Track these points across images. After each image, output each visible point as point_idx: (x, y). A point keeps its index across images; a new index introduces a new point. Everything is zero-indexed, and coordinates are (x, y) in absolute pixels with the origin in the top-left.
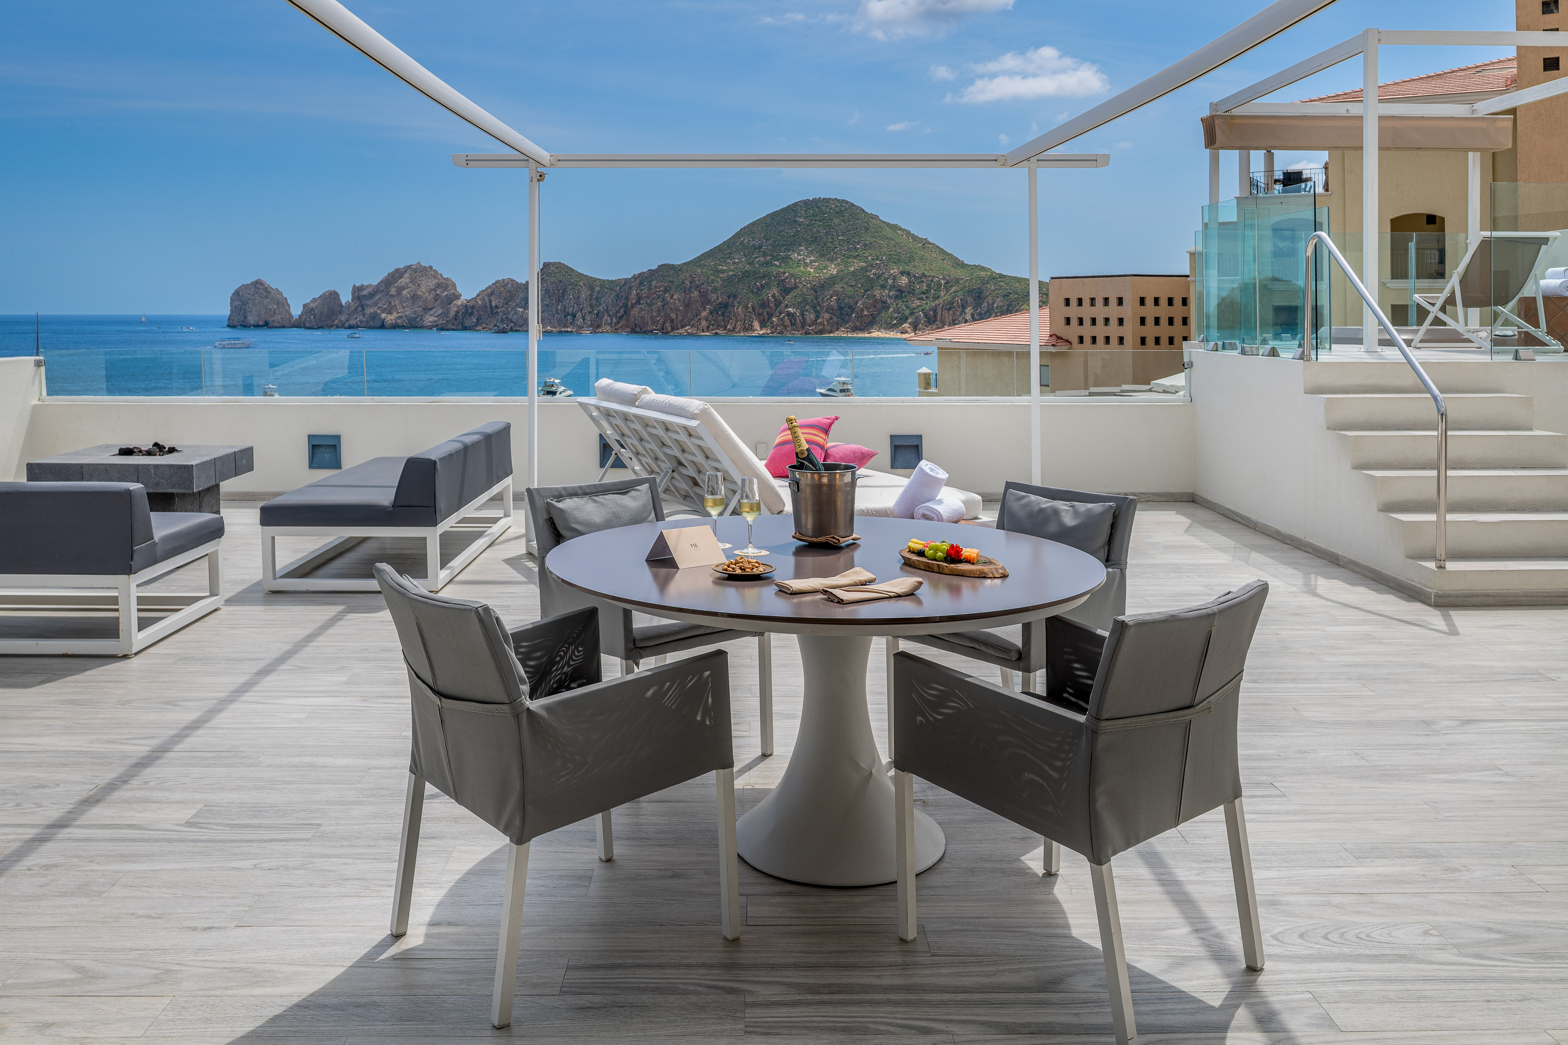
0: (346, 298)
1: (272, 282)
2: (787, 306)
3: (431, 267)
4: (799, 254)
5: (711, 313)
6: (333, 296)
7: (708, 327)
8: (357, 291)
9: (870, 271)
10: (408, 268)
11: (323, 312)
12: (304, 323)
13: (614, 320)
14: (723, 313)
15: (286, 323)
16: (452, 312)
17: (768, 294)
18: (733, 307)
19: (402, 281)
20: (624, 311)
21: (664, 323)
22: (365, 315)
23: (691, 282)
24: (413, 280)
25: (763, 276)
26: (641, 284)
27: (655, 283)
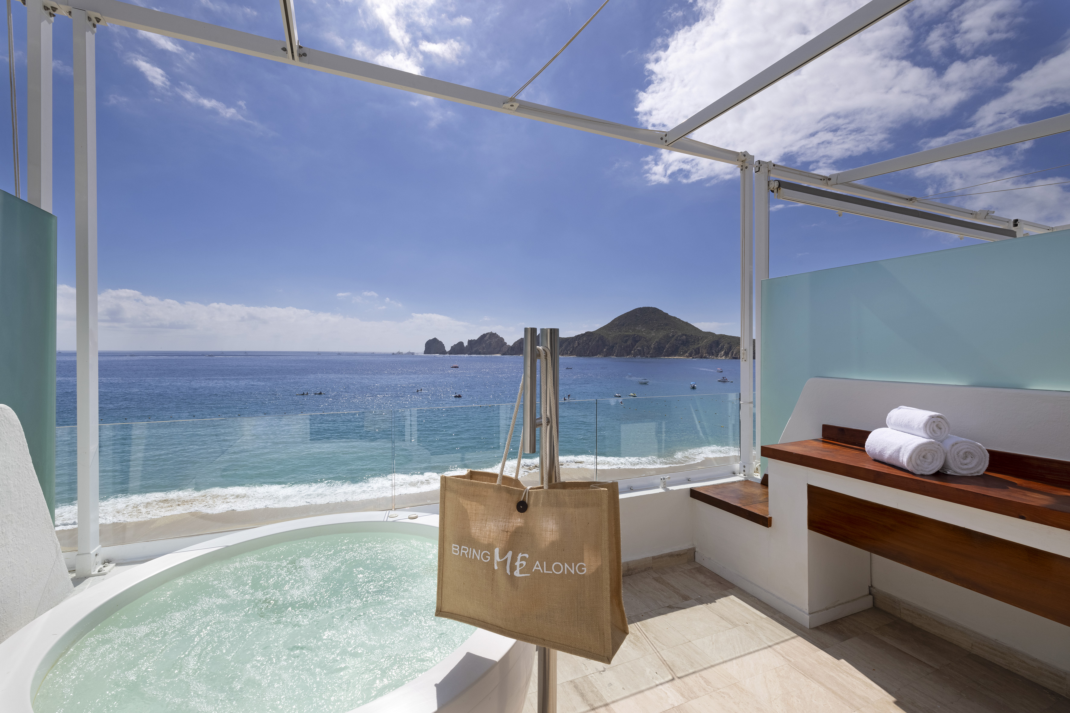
0: (466, 344)
1: (440, 339)
2: (637, 347)
3: (496, 333)
4: (639, 328)
5: (607, 349)
6: (461, 344)
7: (607, 355)
8: (470, 342)
9: (670, 334)
10: (487, 334)
11: (458, 349)
12: (451, 352)
13: (569, 352)
14: (612, 350)
15: (444, 352)
16: (505, 349)
17: (629, 342)
18: (616, 347)
19: (486, 338)
20: (573, 349)
21: (589, 353)
22: (474, 349)
23: (599, 338)
24: (490, 338)
25: (627, 336)
26: (579, 339)
27: (585, 339)
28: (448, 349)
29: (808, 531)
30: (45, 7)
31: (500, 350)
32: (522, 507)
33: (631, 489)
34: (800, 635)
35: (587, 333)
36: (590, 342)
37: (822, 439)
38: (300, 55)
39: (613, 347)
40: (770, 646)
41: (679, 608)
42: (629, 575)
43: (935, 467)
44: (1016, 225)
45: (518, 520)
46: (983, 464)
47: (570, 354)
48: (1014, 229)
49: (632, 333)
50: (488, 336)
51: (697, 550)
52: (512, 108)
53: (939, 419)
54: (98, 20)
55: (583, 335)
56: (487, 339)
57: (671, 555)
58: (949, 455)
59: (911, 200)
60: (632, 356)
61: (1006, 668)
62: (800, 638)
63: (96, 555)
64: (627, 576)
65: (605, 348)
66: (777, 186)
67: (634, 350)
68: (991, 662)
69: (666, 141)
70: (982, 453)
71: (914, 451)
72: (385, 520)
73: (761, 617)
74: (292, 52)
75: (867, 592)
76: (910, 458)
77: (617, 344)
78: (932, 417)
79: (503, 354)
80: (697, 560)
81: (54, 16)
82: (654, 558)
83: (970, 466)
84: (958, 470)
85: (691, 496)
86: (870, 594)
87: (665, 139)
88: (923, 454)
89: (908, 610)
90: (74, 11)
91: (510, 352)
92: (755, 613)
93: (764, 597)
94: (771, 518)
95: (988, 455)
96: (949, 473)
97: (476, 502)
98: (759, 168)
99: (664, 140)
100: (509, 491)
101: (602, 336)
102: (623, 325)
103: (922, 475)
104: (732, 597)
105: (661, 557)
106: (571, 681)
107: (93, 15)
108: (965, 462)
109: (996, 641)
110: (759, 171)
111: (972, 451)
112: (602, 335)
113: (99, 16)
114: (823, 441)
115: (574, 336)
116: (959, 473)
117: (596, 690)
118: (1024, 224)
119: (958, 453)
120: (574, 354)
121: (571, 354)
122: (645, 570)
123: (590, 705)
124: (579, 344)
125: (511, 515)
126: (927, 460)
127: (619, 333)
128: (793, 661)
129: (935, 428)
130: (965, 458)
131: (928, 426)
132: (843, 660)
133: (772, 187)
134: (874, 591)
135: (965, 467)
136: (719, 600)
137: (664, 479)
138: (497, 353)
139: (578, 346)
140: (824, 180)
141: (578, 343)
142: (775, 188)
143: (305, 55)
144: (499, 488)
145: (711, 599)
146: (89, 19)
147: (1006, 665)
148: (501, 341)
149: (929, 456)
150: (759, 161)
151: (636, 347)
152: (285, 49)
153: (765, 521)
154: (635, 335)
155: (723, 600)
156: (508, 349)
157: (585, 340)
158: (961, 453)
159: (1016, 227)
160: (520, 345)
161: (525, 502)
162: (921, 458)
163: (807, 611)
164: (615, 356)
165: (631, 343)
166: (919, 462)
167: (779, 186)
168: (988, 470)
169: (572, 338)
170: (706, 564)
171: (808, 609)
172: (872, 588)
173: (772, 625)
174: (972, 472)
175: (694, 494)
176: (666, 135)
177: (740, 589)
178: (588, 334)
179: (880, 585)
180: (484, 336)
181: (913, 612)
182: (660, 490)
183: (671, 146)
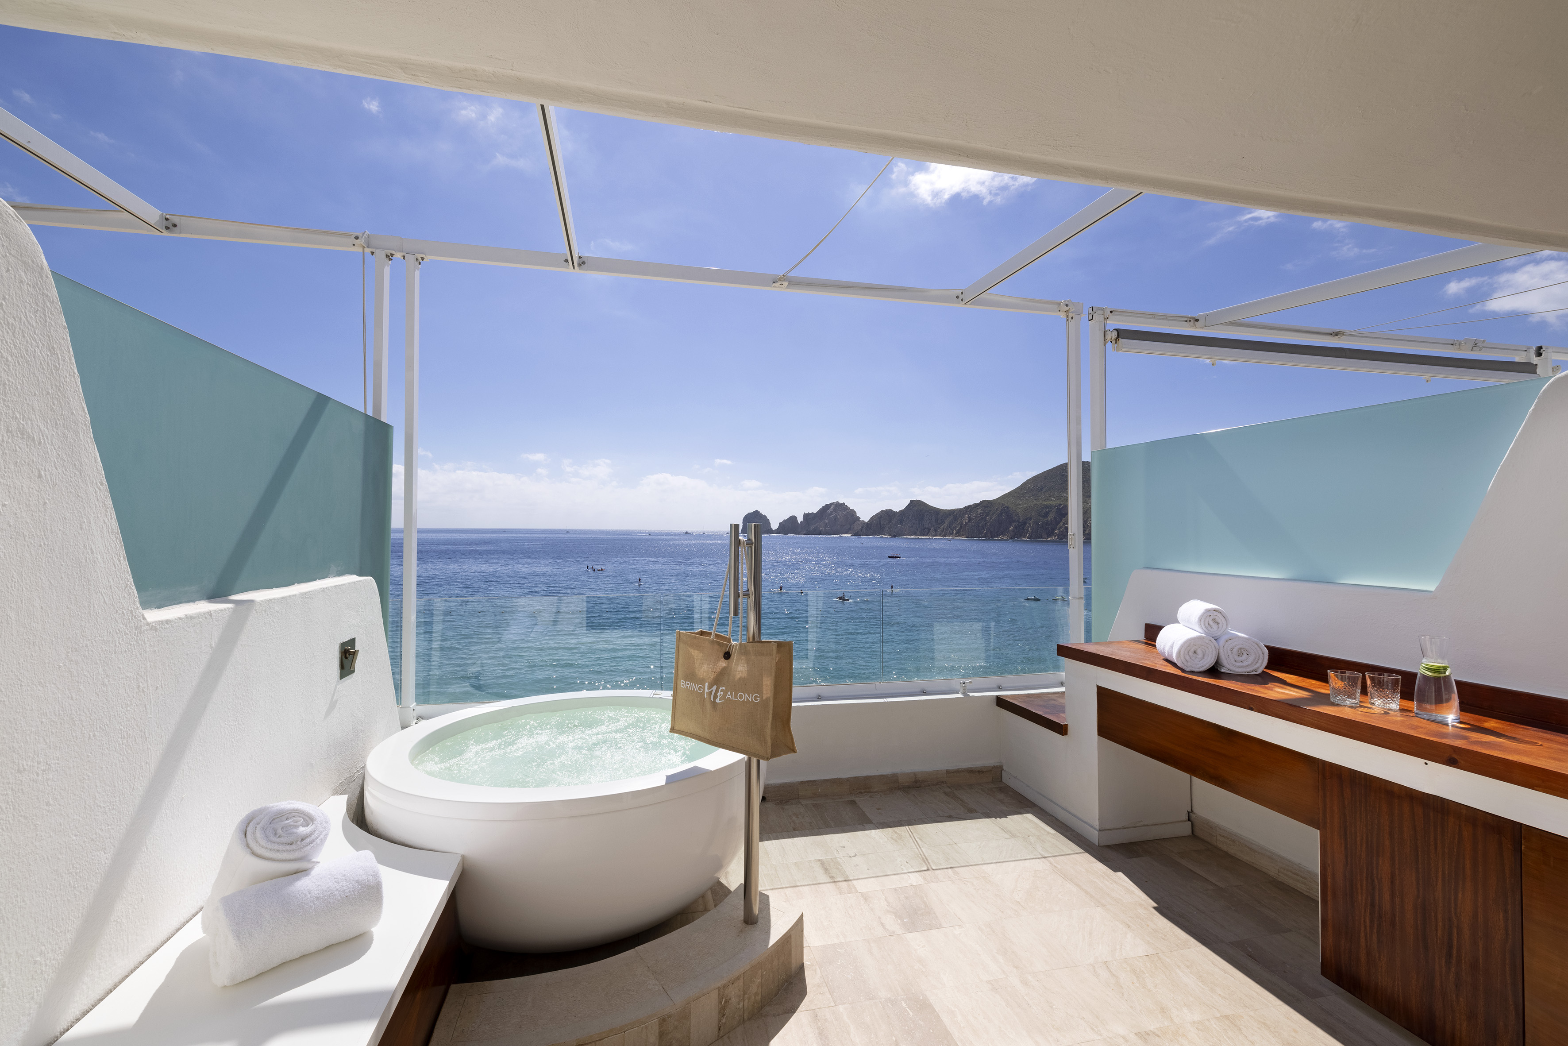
0: (800, 519)
1: (763, 512)
3: (844, 503)
5: (1016, 527)
6: (793, 519)
7: (1014, 536)
8: (806, 516)
10: (831, 504)
11: (789, 526)
12: (778, 531)
13: (955, 532)
14: (1023, 528)
15: (770, 531)
16: (857, 527)
17: (1051, 517)
18: (1030, 524)
19: (829, 511)
20: (961, 527)
21: (986, 533)
22: (812, 527)
23: (1002, 510)
24: (835, 510)
25: (1047, 507)
26: (971, 511)
27: (979, 511)
28: (774, 526)
29: (1098, 739)
30: (387, 255)
31: (850, 528)
32: (727, 656)
33: (924, 692)
34: (1087, 851)
35: (982, 502)
36: (987, 516)
37: (1145, 641)
38: (580, 265)
39: (1025, 523)
40: (1045, 857)
41: (959, 818)
42: (917, 787)
43: (1207, 663)
44: (1539, 354)
45: (723, 663)
46: (1260, 661)
47: (956, 534)
48: (1535, 360)
49: (1056, 503)
50: (832, 507)
51: (1004, 768)
52: (782, 286)
53: (1215, 613)
54: (423, 259)
55: (976, 505)
56: (832, 512)
57: (970, 771)
58: (1221, 651)
59: (1337, 334)
60: (1056, 537)
61: (1307, 894)
62: (1087, 855)
63: (414, 710)
64: (914, 788)
65: (1011, 525)
66: (1116, 336)
67: (1060, 529)
68: (1294, 889)
69: (962, 300)
70: (1258, 649)
71: (1182, 646)
72: (651, 696)
73: (1048, 833)
74: (573, 263)
75: (1185, 817)
76: (1179, 652)
77: (1031, 519)
78: (1208, 611)
79: (855, 535)
80: (1004, 780)
81: (392, 259)
82: (948, 772)
83: (1245, 663)
84: (1231, 668)
85: (998, 705)
86: (1189, 820)
87: (961, 297)
88: (1193, 649)
89: (1223, 836)
90: (407, 256)
91: (864, 530)
92: (1044, 829)
93: (1061, 815)
94: (1067, 725)
95: (1266, 651)
96: (1223, 670)
97: (697, 650)
98: (1093, 316)
99: (960, 299)
100: (719, 644)
101: (1008, 507)
102: (1041, 490)
103: (1192, 673)
104: (1030, 816)
105: (958, 771)
106: (819, 860)
107: (419, 256)
108: (1240, 659)
109: (1300, 865)
110: (1092, 319)
111: (1247, 647)
112: (1006, 505)
113: (423, 256)
114: (1146, 643)
115: (962, 507)
116: (1233, 671)
117: (840, 868)
118: (1553, 352)
119: (1232, 650)
120: (963, 535)
121: (958, 534)
122: (937, 784)
123: (832, 877)
124: (970, 519)
125: (718, 661)
126: (1198, 656)
127: (1035, 502)
128: (1059, 867)
129: (1211, 623)
130: (1240, 654)
131: (1202, 621)
132: (1120, 874)
133: (1108, 337)
134: (1193, 816)
135: (1241, 664)
136: (1010, 816)
137: (964, 683)
138: (846, 533)
139: (969, 522)
140: (1190, 321)
141: (969, 517)
142: (1113, 339)
143: (584, 263)
144: (712, 642)
145: (1004, 815)
146: (417, 259)
147: (1307, 891)
148: (851, 515)
149: (1199, 652)
150: (1092, 307)
151: (1061, 523)
152: (566, 261)
153: (1062, 730)
154: (1060, 505)
155: (1015, 816)
156: (862, 527)
157: (980, 513)
158: (1235, 650)
159: (1540, 358)
160: (880, 521)
161: (729, 653)
162: (1191, 653)
163: (1097, 827)
164: (1028, 537)
165: (1055, 518)
166: (1188, 658)
167: (1118, 336)
168: (1266, 668)
169: (960, 510)
170: (1012, 783)
171: (1098, 825)
172: (1191, 814)
173: (1057, 840)
174: (1248, 670)
175: (1001, 702)
176: (962, 293)
177: (1041, 808)
178: (985, 504)
179: (1200, 811)
180: (826, 508)
181: (1228, 839)
182: (960, 695)
183: (969, 304)
